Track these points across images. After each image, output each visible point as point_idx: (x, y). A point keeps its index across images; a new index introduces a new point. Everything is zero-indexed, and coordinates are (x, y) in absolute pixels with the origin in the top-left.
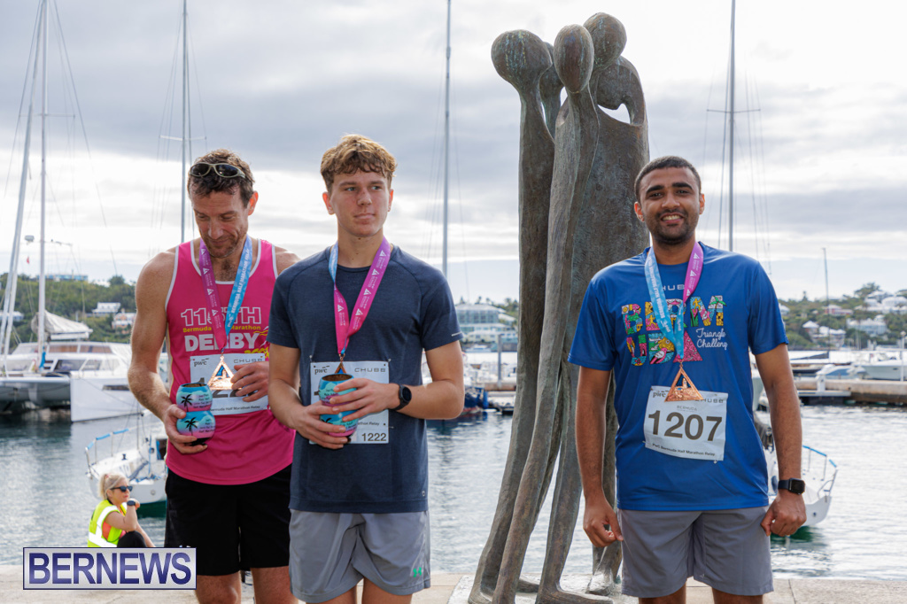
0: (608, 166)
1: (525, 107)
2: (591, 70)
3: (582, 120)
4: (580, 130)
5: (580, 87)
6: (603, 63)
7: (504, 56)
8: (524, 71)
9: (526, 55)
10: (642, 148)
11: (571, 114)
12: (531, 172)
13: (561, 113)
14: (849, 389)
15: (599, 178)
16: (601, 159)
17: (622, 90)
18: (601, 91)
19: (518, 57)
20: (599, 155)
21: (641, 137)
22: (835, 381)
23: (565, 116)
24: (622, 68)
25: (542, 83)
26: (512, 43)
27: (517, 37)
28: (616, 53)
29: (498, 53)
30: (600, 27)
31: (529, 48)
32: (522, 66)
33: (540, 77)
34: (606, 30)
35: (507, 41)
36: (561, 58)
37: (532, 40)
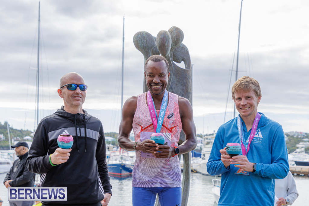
0: (176, 84)
2: (170, 48)
5: (166, 54)
6: (175, 46)
7: (138, 41)
8: (145, 47)
9: (146, 41)
10: (189, 78)
15: (173, 89)
16: (174, 82)
17: (182, 56)
18: (174, 56)
19: (143, 41)
20: (173, 80)
21: (189, 74)
24: (182, 48)
25: (152, 52)
26: (141, 36)
27: (143, 34)
28: (180, 42)
29: (135, 40)
30: (174, 32)
31: (147, 38)
32: (145, 45)
33: (152, 50)
34: (176, 33)
35: (139, 35)
36: (159, 43)
37: (149, 36)
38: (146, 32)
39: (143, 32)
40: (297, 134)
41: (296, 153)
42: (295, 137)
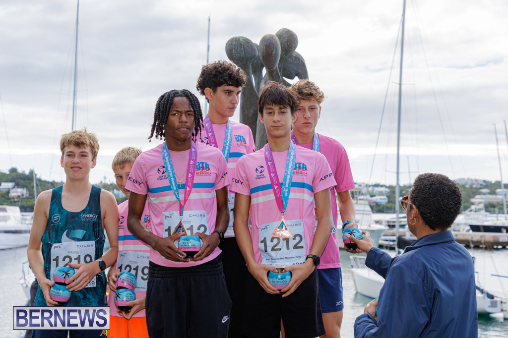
2: (279, 58)
5: (273, 67)
6: (286, 55)
7: (232, 50)
8: (243, 58)
9: (244, 49)
12: (246, 112)
13: (263, 81)
17: (296, 69)
18: (284, 69)
19: (240, 51)
24: (296, 57)
25: (253, 65)
26: (236, 43)
27: (239, 40)
28: (293, 49)
29: (228, 49)
30: (284, 36)
31: (246, 46)
32: (242, 55)
33: (252, 61)
34: (288, 37)
35: (234, 42)
36: (263, 52)
37: (247, 42)
38: (243, 37)
39: (240, 37)
40: (470, 183)
41: (471, 211)
42: (467, 186)
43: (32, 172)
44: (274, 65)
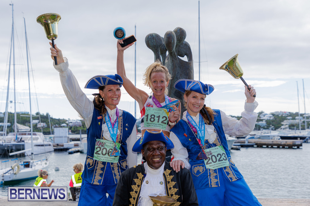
0: (181, 75)
1: (156, 57)
2: (175, 45)
3: (173, 61)
4: (172, 64)
6: (179, 43)
7: (149, 41)
8: (155, 46)
9: (156, 41)
10: (191, 69)
11: (169, 59)
13: (167, 59)
14: (255, 142)
16: (179, 72)
17: (185, 51)
18: (179, 52)
19: (153, 41)
20: (178, 71)
21: (191, 66)
22: (251, 140)
23: (168, 60)
24: (185, 44)
25: (161, 50)
27: (152, 35)
28: (183, 39)
29: (147, 40)
30: (178, 32)
31: (156, 39)
32: (154, 44)
33: (160, 47)
34: (180, 32)
35: (150, 37)
36: (166, 41)
37: (157, 36)
38: (155, 34)
40: (281, 114)
41: (281, 129)
42: (280, 116)
43: (47, 114)
44: (172, 49)
